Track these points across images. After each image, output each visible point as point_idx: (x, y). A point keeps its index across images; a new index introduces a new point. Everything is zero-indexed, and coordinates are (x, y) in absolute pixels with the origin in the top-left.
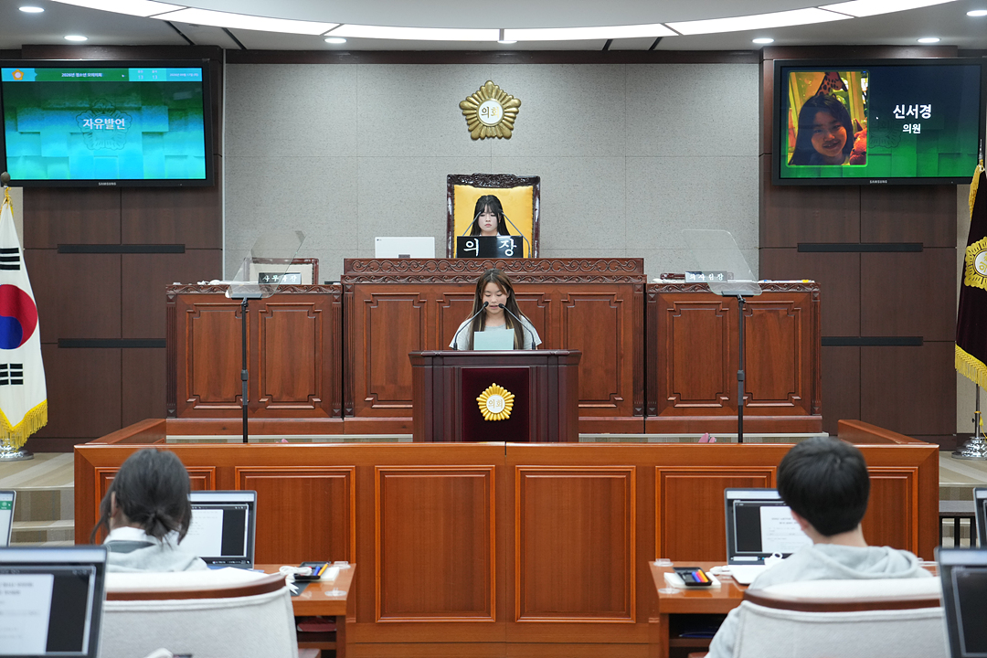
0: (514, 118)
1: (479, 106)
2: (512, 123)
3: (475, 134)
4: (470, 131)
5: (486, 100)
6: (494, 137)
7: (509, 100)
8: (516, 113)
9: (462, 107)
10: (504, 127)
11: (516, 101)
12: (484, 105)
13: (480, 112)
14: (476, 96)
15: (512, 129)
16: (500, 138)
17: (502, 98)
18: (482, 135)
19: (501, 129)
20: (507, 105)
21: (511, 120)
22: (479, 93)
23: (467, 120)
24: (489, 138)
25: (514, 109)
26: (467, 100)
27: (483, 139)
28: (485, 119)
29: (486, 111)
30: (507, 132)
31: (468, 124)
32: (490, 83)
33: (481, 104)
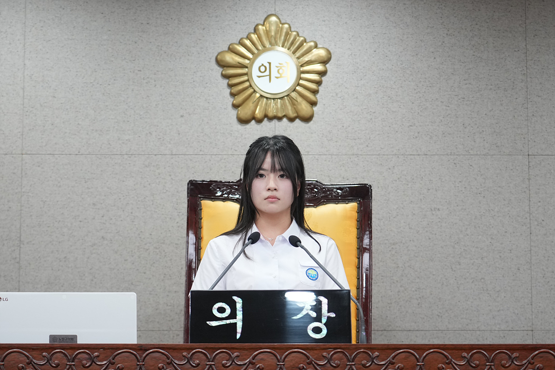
0: (319, 83)
1: (252, 61)
2: (315, 92)
3: (245, 112)
4: (235, 106)
5: (265, 49)
6: (280, 119)
7: (309, 51)
8: (323, 74)
9: (221, 64)
10: (300, 99)
11: (320, 53)
12: (263, 59)
13: (255, 72)
14: (248, 42)
15: (313, 104)
16: (292, 120)
17: (296, 47)
18: (258, 113)
19: (293, 102)
20: (306, 58)
21: (313, 86)
22: (254, 37)
23: (230, 86)
24: (271, 119)
25: (319, 67)
26: (231, 50)
27: (259, 121)
28: (262, 84)
29: (267, 70)
30: (304, 108)
31: (233, 95)
32: (273, 19)
33: (256, 56)
